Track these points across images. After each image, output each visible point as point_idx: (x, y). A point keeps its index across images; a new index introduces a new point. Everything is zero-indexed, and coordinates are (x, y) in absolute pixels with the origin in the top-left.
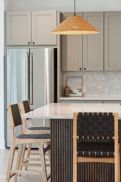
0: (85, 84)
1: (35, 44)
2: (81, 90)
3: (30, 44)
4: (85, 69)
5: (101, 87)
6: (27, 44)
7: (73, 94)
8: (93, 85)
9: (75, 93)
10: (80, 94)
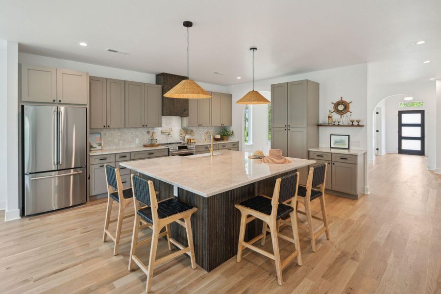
0: (102, 139)
1: (61, 102)
2: (100, 145)
3: (55, 102)
4: (109, 126)
5: (117, 140)
6: (52, 102)
7: (93, 148)
8: (110, 139)
9: (95, 148)
10: (100, 148)
